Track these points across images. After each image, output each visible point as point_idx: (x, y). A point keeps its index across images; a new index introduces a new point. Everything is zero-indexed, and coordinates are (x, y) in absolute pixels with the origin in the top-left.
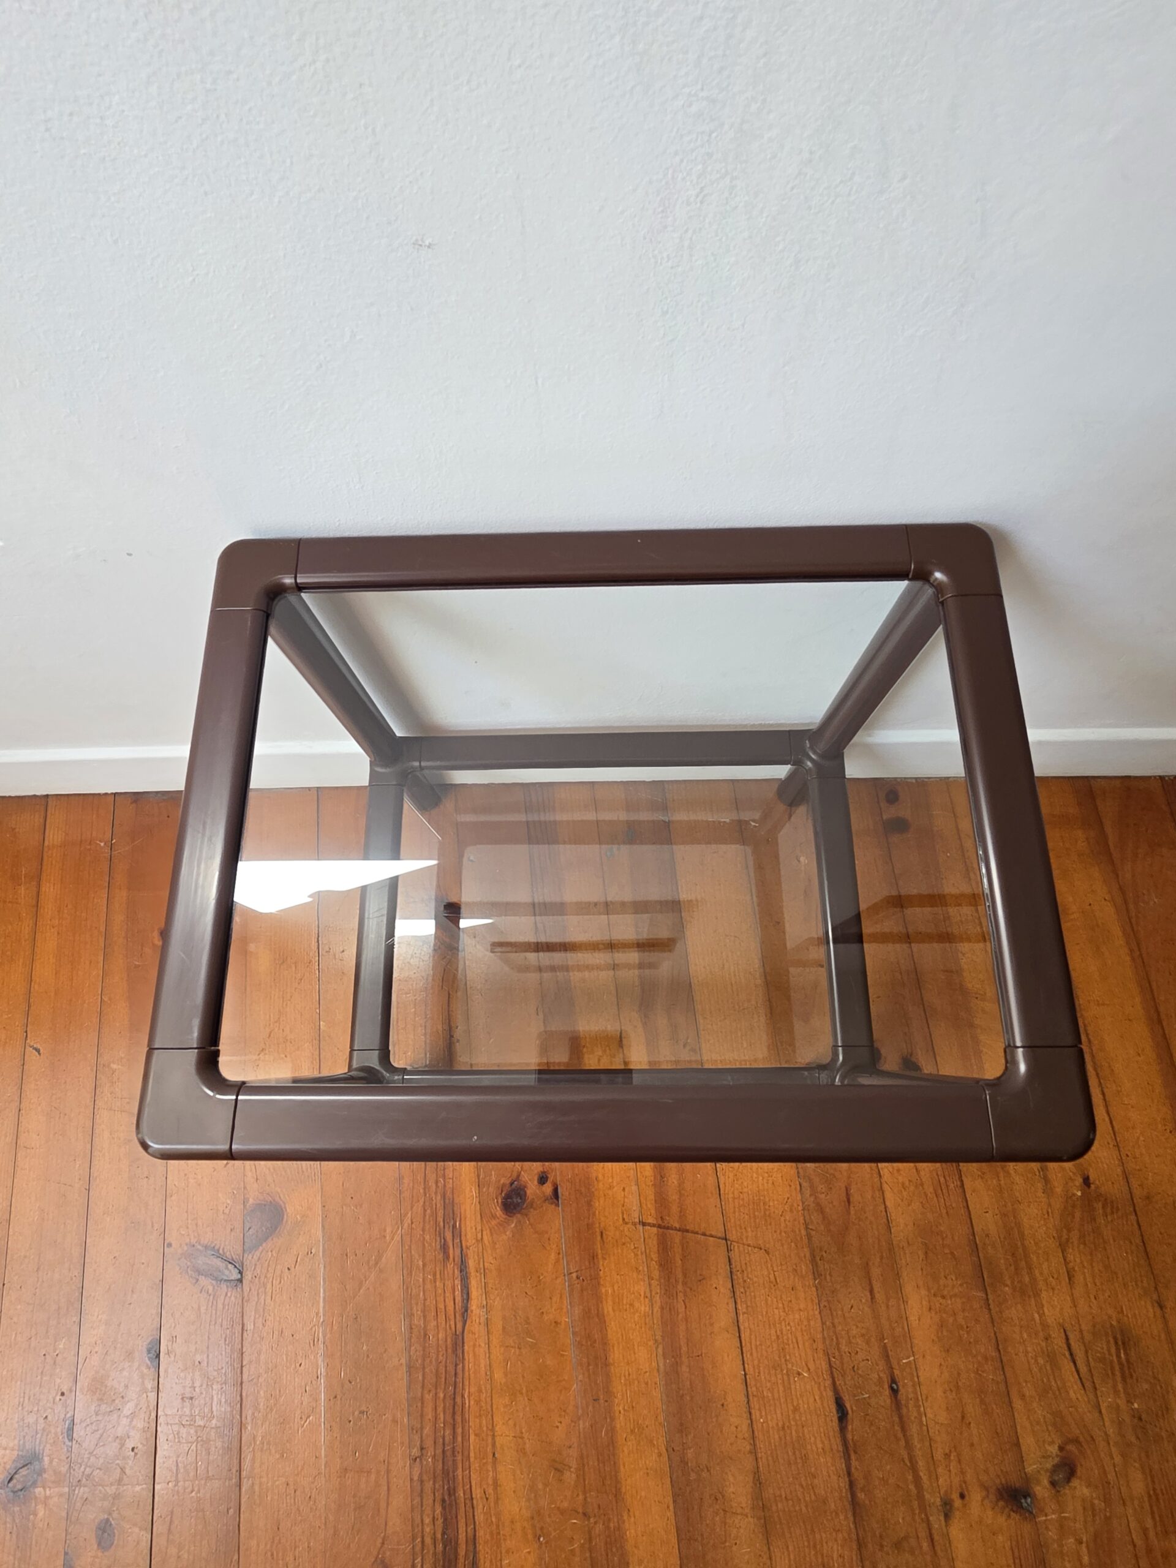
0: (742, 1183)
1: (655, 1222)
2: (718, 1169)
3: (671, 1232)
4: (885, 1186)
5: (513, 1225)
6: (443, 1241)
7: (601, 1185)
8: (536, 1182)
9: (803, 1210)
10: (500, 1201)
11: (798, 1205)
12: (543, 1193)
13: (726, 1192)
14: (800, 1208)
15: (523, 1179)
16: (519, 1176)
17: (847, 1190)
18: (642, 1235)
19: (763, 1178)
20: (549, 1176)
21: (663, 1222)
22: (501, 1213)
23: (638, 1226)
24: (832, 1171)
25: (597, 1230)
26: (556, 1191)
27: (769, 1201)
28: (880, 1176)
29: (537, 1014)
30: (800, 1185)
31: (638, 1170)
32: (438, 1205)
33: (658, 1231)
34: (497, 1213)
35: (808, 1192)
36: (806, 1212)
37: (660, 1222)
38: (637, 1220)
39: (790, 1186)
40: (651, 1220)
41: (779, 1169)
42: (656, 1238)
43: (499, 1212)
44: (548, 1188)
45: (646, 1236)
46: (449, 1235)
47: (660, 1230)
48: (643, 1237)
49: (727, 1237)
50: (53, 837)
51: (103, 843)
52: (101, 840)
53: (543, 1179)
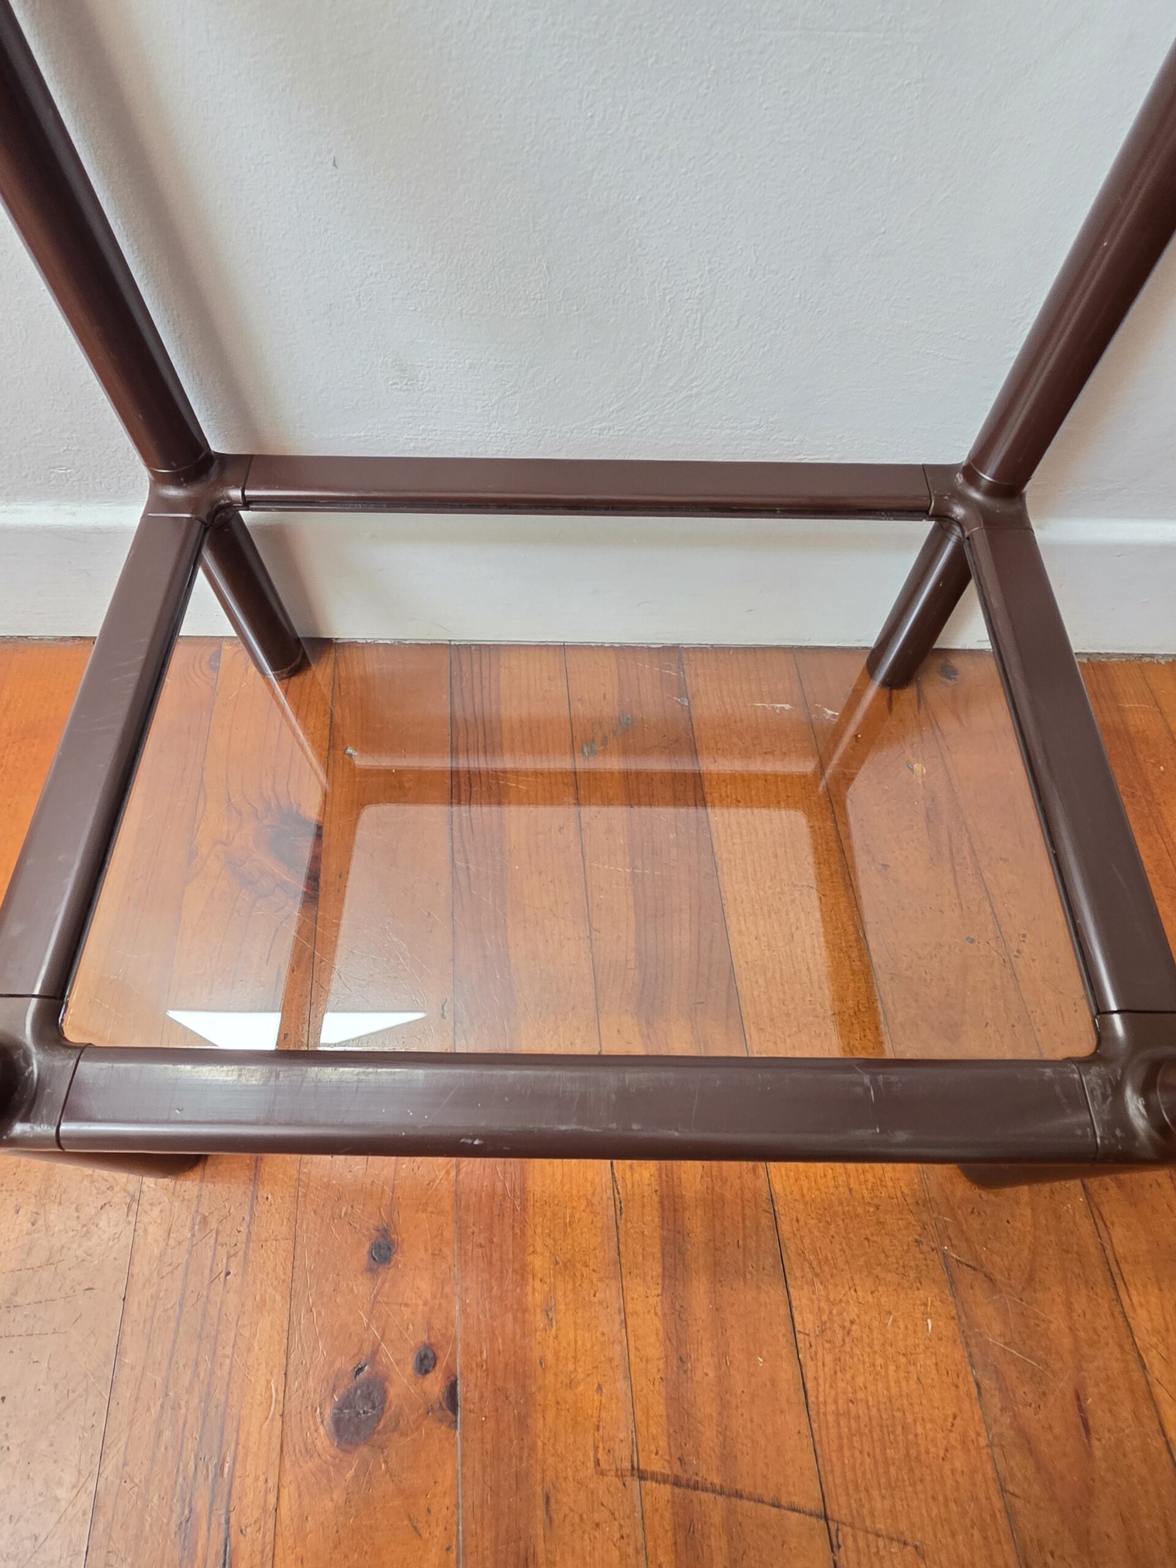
0: (853, 1378)
1: (667, 1471)
2: (800, 1345)
3: (704, 1496)
4: (1161, 1394)
5: (350, 1474)
6: (187, 1512)
7: (550, 1378)
8: (410, 1368)
9: (990, 1445)
10: (328, 1413)
11: (978, 1434)
12: (424, 1394)
13: (821, 1399)
14: (983, 1442)
15: (386, 1362)
16: (375, 1352)
18: (638, 1503)
19: (898, 1367)
20: (440, 1354)
21: (685, 1471)
22: (327, 1443)
23: (628, 1479)
24: (1040, 1353)
25: (539, 1489)
26: (451, 1390)
27: (915, 1421)
28: (1144, 1367)
29: (443, 1016)
30: (978, 1385)
31: (632, 1343)
32: (190, 1420)
33: (673, 1494)
34: (318, 1443)
35: (995, 1402)
36: (996, 1450)
37: (677, 1469)
38: (627, 1465)
39: (957, 1386)
40: (657, 1465)
41: (927, 1348)
42: (668, 1512)
43: (322, 1438)
44: (434, 1385)
45: (648, 1506)
46: (202, 1498)
47: (677, 1490)
48: (639, 1509)
49: (829, 1512)
53: (426, 1361)
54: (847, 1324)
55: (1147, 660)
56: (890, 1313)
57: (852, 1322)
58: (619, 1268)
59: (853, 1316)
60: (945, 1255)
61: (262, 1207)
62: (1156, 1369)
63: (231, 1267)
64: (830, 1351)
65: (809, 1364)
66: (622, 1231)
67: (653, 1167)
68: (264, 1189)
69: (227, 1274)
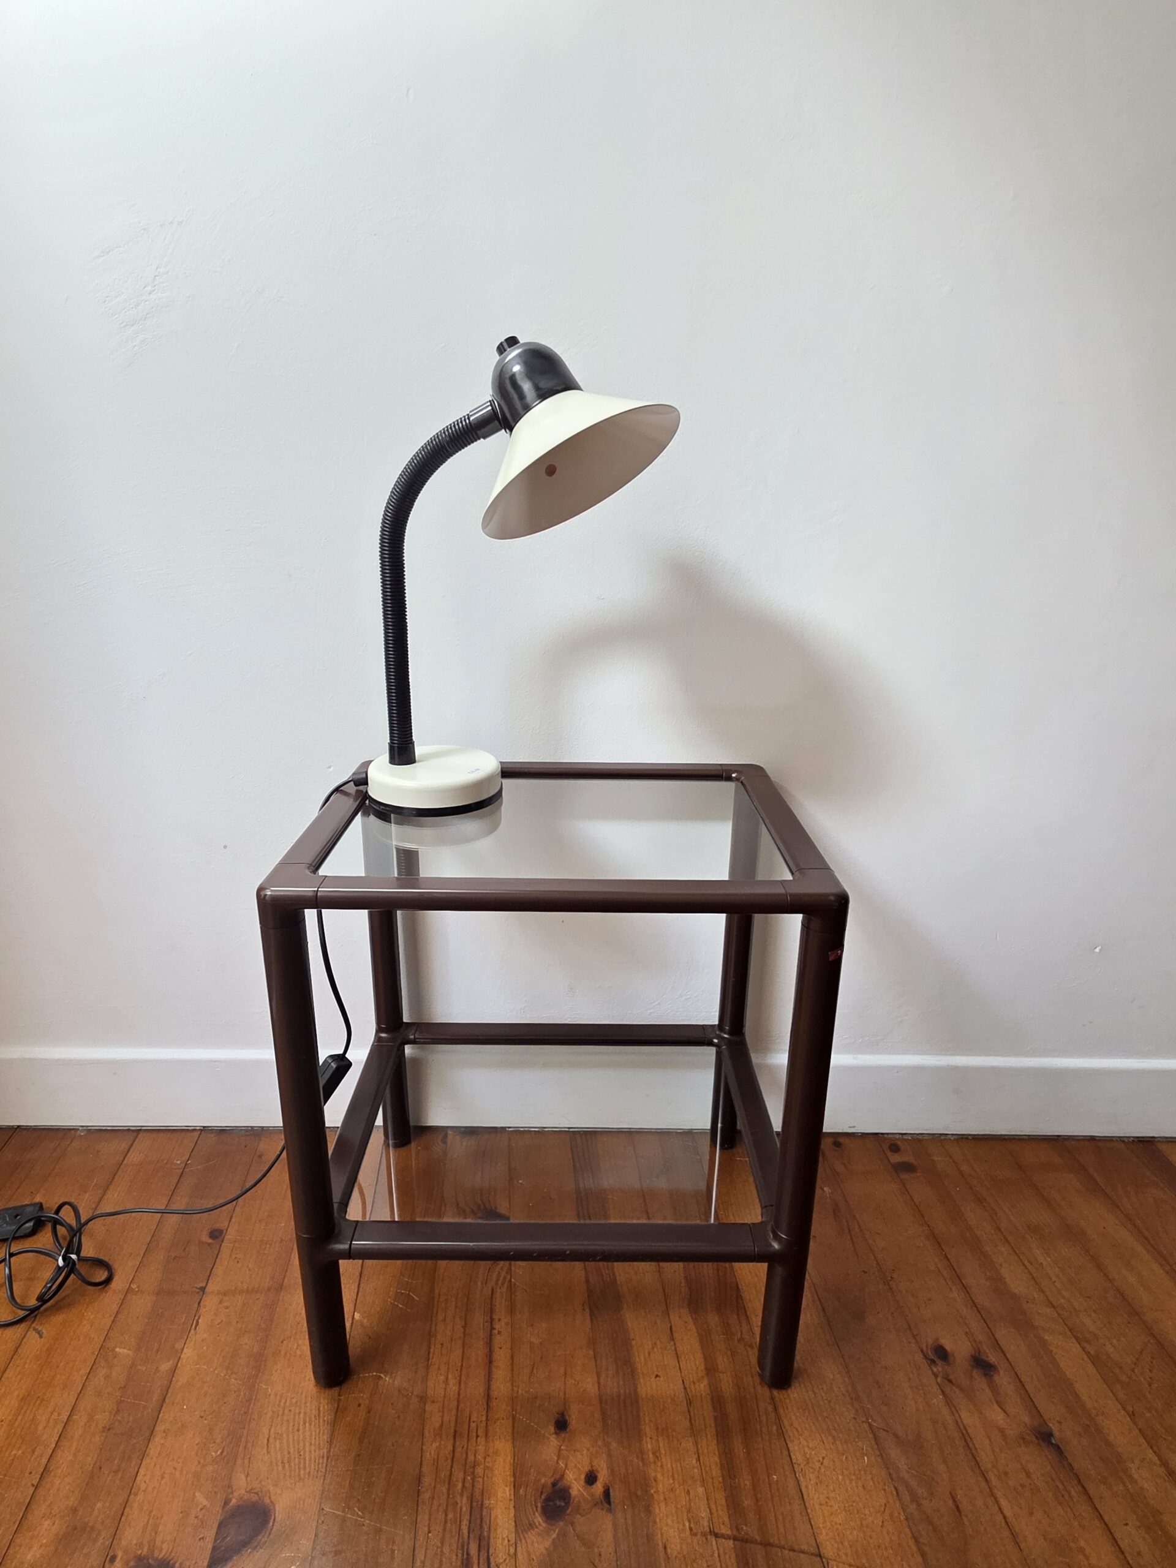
1: (729, 1533)
2: (796, 1470)
3: (752, 1545)
4: (997, 1493)
5: (554, 1536)
6: (465, 1556)
7: (660, 1487)
8: (582, 1482)
9: (907, 1519)
10: (539, 1505)
11: (899, 1513)
12: (592, 1495)
14: (902, 1518)
15: (569, 1479)
16: (563, 1476)
17: (952, 1496)
18: (715, 1548)
20: (599, 1475)
21: (740, 1533)
22: (541, 1520)
23: (709, 1537)
24: (929, 1473)
25: (660, 1544)
26: (607, 1493)
27: (864, 1508)
28: (986, 1480)
30: (896, 1489)
31: (703, 1469)
32: (464, 1509)
33: (734, 1544)
34: (536, 1520)
35: (907, 1498)
36: (911, 1522)
37: (735, 1533)
38: (707, 1530)
39: (885, 1490)
40: (725, 1530)
41: (866, 1471)
42: (733, 1555)
43: (539, 1519)
44: (598, 1488)
45: (721, 1551)
46: (473, 1549)
47: (736, 1542)
48: (716, 1552)
49: (822, 1553)
50: (134, 1157)
51: (179, 1162)
52: (177, 1161)
53: (591, 1479)
54: (821, 1459)
55: (942, 1137)
56: (843, 1454)
57: (823, 1458)
58: (694, 1432)
59: (824, 1455)
60: (870, 1424)
61: (494, 1403)
62: (994, 1481)
63: (479, 1434)
64: (813, 1473)
65: (802, 1479)
66: (692, 1414)
67: (705, 1382)
68: (494, 1394)
69: (477, 1436)
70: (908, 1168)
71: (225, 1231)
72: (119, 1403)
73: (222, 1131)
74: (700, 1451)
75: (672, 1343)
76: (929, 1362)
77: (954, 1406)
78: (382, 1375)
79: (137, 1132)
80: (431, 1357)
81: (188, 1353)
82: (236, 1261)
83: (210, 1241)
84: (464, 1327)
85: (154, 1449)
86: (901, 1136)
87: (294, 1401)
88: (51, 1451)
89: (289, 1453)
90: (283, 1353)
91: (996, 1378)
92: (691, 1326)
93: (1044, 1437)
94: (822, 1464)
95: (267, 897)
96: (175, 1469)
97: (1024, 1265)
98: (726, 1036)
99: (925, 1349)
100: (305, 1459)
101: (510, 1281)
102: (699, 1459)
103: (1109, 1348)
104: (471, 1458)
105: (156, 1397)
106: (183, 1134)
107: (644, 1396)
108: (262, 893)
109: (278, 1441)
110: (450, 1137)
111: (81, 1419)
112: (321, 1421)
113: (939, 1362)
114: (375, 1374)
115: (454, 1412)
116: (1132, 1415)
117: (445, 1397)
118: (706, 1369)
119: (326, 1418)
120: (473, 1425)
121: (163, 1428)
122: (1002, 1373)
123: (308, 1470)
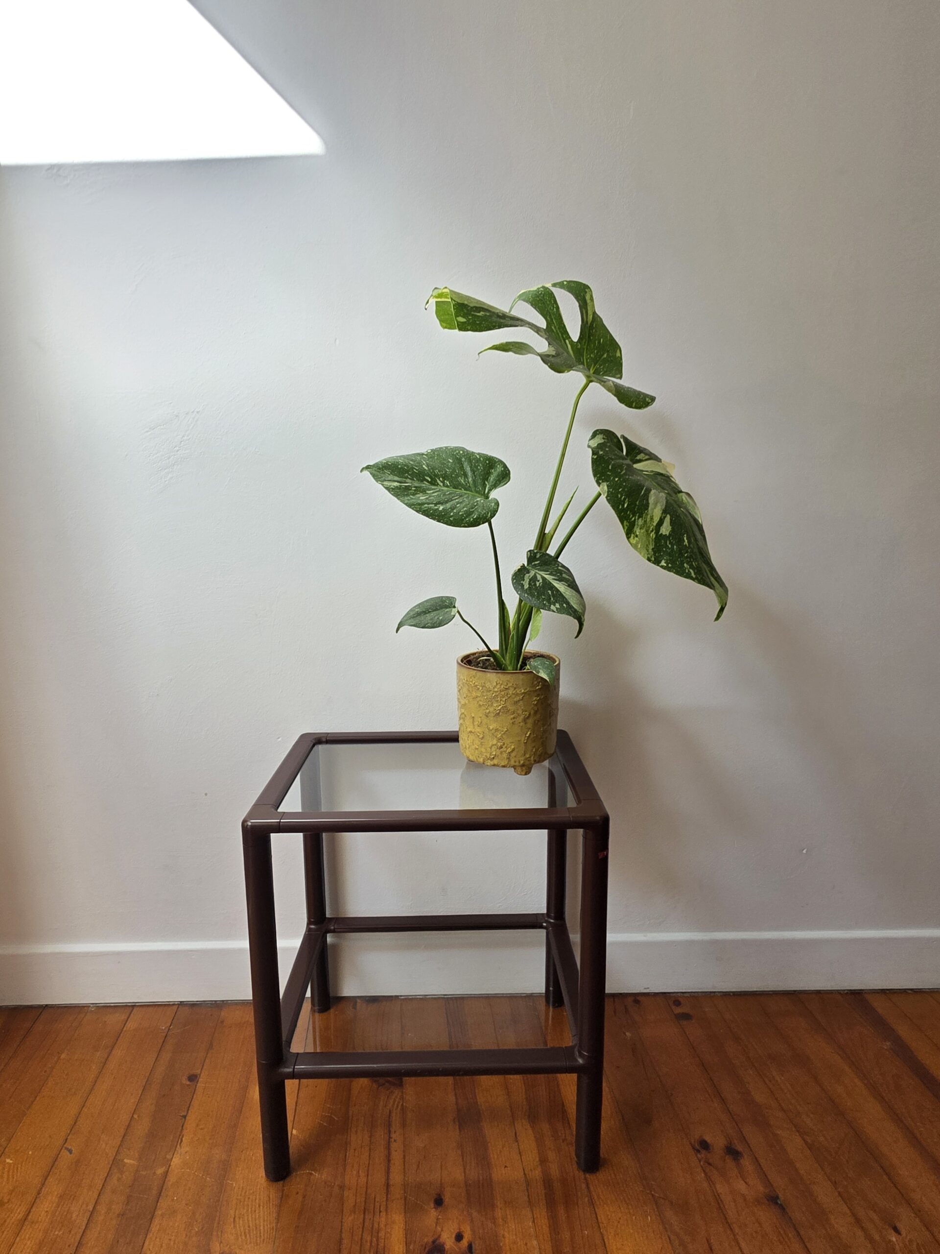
2: (601, 1227)
7: (507, 1241)
8: (453, 1240)
12: (460, 1248)
15: (444, 1238)
16: (439, 1236)
17: (708, 1241)
20: (464, 1235)
26: (470, 1247)
28: (732, 1230)
30: (669, 1237)
31: (537, 1228)
35: (676, 1243)
39: (661, 1239)
41: (649, 1226)
44: (465, 1243)
50: (131, 1025)
51: (164, 1028)
52: (163, 1027)
53: (459, 1237)
54: (618, 1219)
55: (712, 994)
56: (634, 1216)
57: (620, 1219)
58: (530, 1204)
59: (620, 1217)
60: (653, 1195)
61: (392, 1189)
62: (737, 1230)
63: (381, 1209)
64: (612, 1228)
65: (605, 1232)
66: (529, 1191)
67: (540, 1169)
68: (391, 1183)
69: (380, 1212)
70: (686, 1017)
71: (198, 1076)
72: (129, 1198)
73: (193, 1005)
74: (535, 1216)
75: (516, 1144)
76: (695, 1151)
77: (712, 1181)
78: (313, 1172)
79: (131, 1007)
80: (347, 1159)
81: (176, 1161)
82: (207, 1096)
83: (188, 1083)
84: (370, 1137)
85: (155, 1227)
86: (682, 994)
87: (251, 1191)
88: (82, 1231)
89: (249, 1227)
90: (243, 1158)
91: (742, 1161)
92: (530, 1131)
93: (773, 1199)
94: (619, 1222)
95: (248, 827)
96: (170, 1240)
97: (764, 1081)
98: (552, 921)
99: (693, 1143)
100: (260, 1230)
101: (402, 1104)
102: (534, 1221)
103: (822, 1139)
104: (376, 1226)
105: (155, 1192)
106: (166, 1008)
107: (497, 1180)
108: (246, 824)
109: (241, 1219)
110: (358, 1005)
111: (102, 1209)
112: (271, 1204)
113: (703, 1152)
114: (308, 1171)
115: (364, 1196)
116: (835, 1183)
117: (357, 1185)
118: (540, 1160)
119: (274, 1203)
120: (377, 1204)
121: (160, 1213)
122: (746, 1156)
123: (262, 1238)
